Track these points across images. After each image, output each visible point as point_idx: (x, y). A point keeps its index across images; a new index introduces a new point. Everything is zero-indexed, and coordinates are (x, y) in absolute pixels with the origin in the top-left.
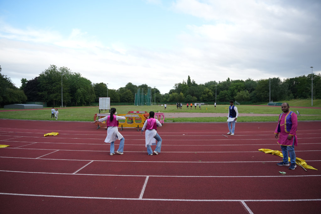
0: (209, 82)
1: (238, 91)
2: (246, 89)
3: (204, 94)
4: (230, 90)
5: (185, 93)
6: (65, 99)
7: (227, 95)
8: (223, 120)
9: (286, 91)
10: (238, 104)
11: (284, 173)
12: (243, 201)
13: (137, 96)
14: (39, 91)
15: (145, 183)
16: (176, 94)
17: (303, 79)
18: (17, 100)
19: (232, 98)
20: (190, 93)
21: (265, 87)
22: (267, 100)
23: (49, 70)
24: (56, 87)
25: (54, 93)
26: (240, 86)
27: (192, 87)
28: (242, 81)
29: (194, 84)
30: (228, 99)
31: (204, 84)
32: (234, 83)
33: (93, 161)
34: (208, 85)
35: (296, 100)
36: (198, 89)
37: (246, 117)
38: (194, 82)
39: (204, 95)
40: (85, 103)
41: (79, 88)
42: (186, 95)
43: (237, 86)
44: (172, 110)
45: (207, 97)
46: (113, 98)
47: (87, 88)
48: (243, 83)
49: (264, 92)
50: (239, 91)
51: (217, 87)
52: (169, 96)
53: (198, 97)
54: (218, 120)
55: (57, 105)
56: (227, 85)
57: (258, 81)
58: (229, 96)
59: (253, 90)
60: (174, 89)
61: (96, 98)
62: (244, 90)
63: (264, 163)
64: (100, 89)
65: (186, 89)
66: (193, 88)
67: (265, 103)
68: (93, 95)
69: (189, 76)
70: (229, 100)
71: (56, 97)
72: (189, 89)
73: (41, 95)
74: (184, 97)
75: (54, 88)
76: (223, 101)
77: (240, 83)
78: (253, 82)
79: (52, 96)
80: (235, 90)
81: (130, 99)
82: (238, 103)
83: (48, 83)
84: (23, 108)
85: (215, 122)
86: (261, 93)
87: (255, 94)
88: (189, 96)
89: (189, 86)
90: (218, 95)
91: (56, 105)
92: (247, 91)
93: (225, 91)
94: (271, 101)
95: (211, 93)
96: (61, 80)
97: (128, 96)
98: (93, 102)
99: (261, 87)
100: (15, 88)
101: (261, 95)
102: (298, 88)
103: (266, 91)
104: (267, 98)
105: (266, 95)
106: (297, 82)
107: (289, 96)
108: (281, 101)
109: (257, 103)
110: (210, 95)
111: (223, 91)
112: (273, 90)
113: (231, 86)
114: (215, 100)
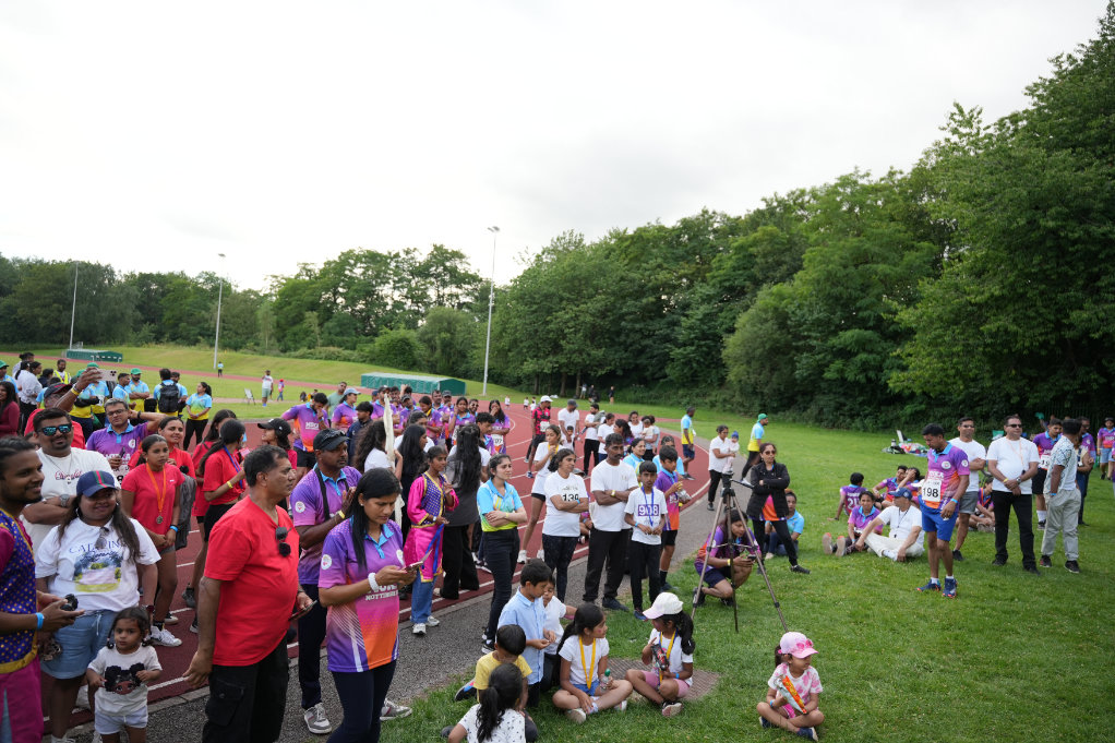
9: (130, 312)
17: (181, 281)
21: (55, 289)
22: (60, 336)
49: (44, 306)
57: (20, 261)
67: (48, 349)
86: (37, 311)
87: (11, 309)
94: (74, 343)
99: (38, 288)
101: (35, 317)
102: (167, 309)
103: (56, 305)
104: (59, 330)
105: (59, 321)
106: (162, 287)
107: (136, 330)
108: (109, 345)
109: (15, 345)
112: (85, 306)
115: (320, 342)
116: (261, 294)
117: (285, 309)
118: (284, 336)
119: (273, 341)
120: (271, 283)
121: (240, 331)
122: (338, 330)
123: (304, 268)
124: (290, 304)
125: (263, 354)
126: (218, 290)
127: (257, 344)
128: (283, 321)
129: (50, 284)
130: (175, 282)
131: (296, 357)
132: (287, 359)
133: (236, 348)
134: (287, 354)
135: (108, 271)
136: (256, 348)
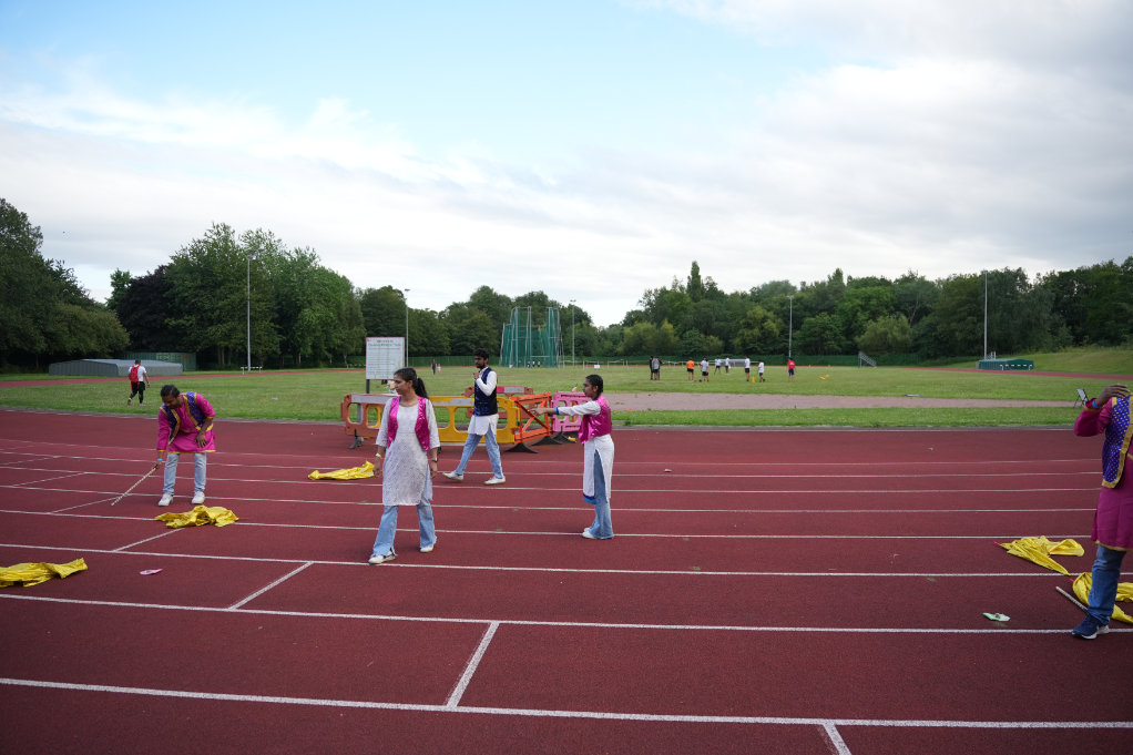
0: (765, 286)
1: (870, 318)
2: (897, 308)
4: (843, 312)
5: (680, 325)
6: (257, 343)
7: (831, 329)
8: (802, 420)
9: (1045, 315)
10: (868, 365)
11: (1004, 618)
12: (829, 726)
13: (511, 332)
14: (170, 314)
15: (480, 649)
16: (646, 325)
17: (1109, 271)
18: (93, 345)
19: (849, 342)
20: (697, 325)
21: (969, 301)
22: (976, 348)
23: (206, 242)
24: (227, 302)
25: (220, 321)
26: (878, 298)
27: (707, 301)
28: (883, 279)
29: (713, 293)
30: (833, 345)
31: (749, 293)
32: (857, 287)
33: (310, 563)
34: (759, 296)
35: (1079, 351)
36: (725, 311)
37: (892, 409)
38: (714, 283)
39: (747, 332)
40: (330, 356)
41: (310, 302)
42: (684, 332)
43: (869, 298)
44: (633, 384)
45: (759, 340)
46: (426, 340)
47: (338, 307)
48: (888, 288)
49: (960, 320)
50: (874, 316)
51: (794, 304)
52: (622, 334)
53: (725, 338)
54: (787, 420)
56: (830, 295)
57: (940, 282)
58: (835, 335)
59: (925, 312)
60: (642, 309)
62: (891, 312)
63: (933, 580)
64: (382, 309)
65: (683, 309)
66: (708, 306)
67: (966, 361)
68: (355, 328)
69: (695, 269)
70: (840, 349)
71: (227, 336)
72: (695, 308)
73: (178, 326)
74: (677, 338)
75: (220, 304)
76: (817, 354)
77: (876, 288)
78: (923, 282)
79: (215, 331)
80: (859, 314)
82: (869, 361)
83: (202, 287)
84: (113, 372)
85: (778, 428)
86: (953, 325)
87: (932, 327)
88: (695, 336)
89: (695, 300)
90: (798, 332)
91: (226, 362)
92: (904, 317)
93: (825, 318)
94: (988, 353)
95: (774, 325)
96: (246, 276)
97: (480, 333)
98: (354, 356)
99: (954, 303)
100: (89, 304)
101: (953, 331)
102: (1090, 307)
103: (969, 318)
104: (972, 342)
105: (972, 332)
106: (1083, 282)
107: (1054, 333)
108: (1026, 353)
109: (938, 361)
110: (770, 333)
111: (814, 316)
112: (998, 315)
113: (844, 301)
114: (788, 349)
129: (964, 298)
130: (1100, 275)
135: (1019, 275)
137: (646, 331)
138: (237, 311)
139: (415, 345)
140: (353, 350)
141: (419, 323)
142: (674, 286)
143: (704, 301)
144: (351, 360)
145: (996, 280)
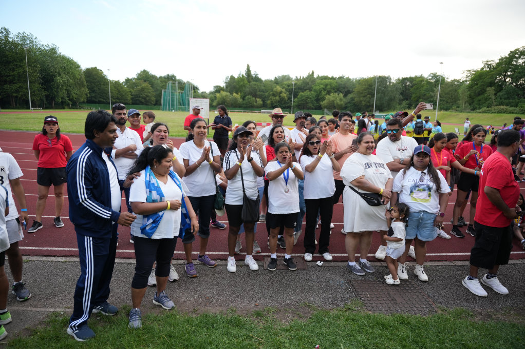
0: (279, 77)
1: (327, 94)
2: (338, 90)
3: (274, 95)
4: (315, 91)
5: (242, 93)
6: (35, 95)
7: (310, 98)
9: (397, 96)
10: (328, 115)
13: (166, 94)
16: (224, 93)
17: (421, 79)
19: (318, 104)
20: (251, 93)
21: (368, 88)
22: (370, 108)
24: (15, 73)
25: (11, 82)
26: (330, 85)
27: (254, 83)
28: (333, 77)
29: (257, 79)
30: (310, 105)
31: (273, 80)
32: (322, 80)
34: (277, 81)
36: (263, 88)
38: (257, 74)
39: (274, 98)
40: (71, 103)
41: (60, 75)
42: (245, 96)
43: (326, 85)
45: (279, 102)
46: (119, 96)
47: (74, 76)
48: (335, 81)
49: (364, 97)
50: (329, 93)
51: (294, 86)
52: (215, 97)
53: (263, 101)
55: (18, 105)
56: (308, 83)
57: (355, 79)
58: (312, 101)
59: (349, 92)
61: (89, 95)
62: (335, 92)
64: (95, 79)
65: (244, 86)
66: (255, 85)
68: (83, 89)
69: (248, 68)
70: (313, 107)
71: (17, 91)
72: (250, 86)
74: (241, 100)
75: (11, 73)
77: (330, 80)
78: (348, 79)
79: (9, 88)
80: (322, 92)
81: (149, 99)
82: (328, 112)
86: (361, 99)
87: (353, 99)
88: (250, 98)
89: (249, 82)
90: (296, 99)
91: (16, 105)
92: (341, 95)
93: (307, 93)
94: (375, 111)
96: (25, 58)
97: (146, 94)
98: (84, 102)
99: (362, 89)
101: (361, 101)
102: (413, 93)
103: (368, 96)
104: (369, 106)
105: (369, 102)
106: (411, 83)
107: (400, 104)
110: (284, 98)
111: (303, 92)
112: (380, 95)
113: (316, 85)
114: (291, 107)
115: (495, 103)
116: (461, 81)
117: (474, 88)
118: (474, 102)
119: (467, 104)
120: (466, 74)
121: (449, 101)
122: (506, 96)
123: (487, 64)
124: (477, 84)
125: (461, 112)
126: (438, 81)
127: (458, 107)
128: (472, 94)
129: (366, 87)
130: (417, 80)
131: (480, 113)
132: (474, 114)
133: (447, 109)
134: (475, 111)
135: (388, 78)
136: (458, 109)
137: (227, 96)
138: (22, 77)
139: (114, 99)
140: (82, 100)
141: (115, 87)
142: (239, 75)
143: (253, 83)
144: (81, 105)
145: (380, 80)
